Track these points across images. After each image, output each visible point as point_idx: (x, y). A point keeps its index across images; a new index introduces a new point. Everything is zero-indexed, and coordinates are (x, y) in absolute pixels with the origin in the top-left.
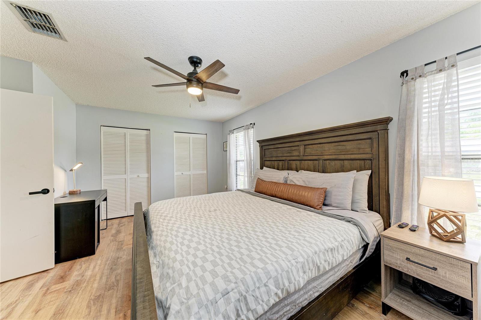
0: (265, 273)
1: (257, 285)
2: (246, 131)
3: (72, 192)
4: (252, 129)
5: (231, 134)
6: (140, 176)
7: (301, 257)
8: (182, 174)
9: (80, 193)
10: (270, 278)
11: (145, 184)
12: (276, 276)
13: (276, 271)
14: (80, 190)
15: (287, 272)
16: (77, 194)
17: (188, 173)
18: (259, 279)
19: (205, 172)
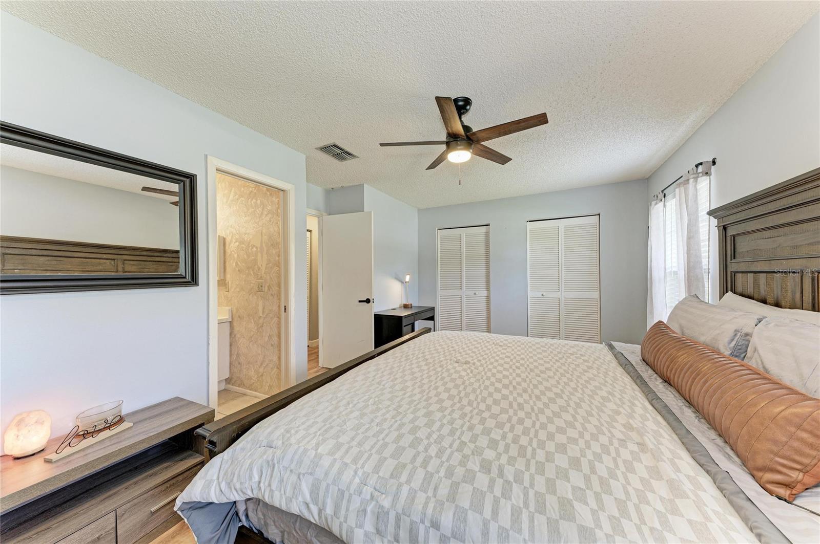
0: (311, 462)
1: (293, 467)
2: (682, 189)
3: (406, 305)
4: (706, 178)
5: (656, 204)
6: (477, 293)
7: (390, 499)
8: (542, 295)
9: (411, 307)
10: (311, 474)
11: (483, 306)
12: (318, 479)
13: (326, 474)
14: (411, 305)
15: (342, 493)
16: (409, 308)
17: (556, 295)
18: (300, 462)
19: (596, 295)
